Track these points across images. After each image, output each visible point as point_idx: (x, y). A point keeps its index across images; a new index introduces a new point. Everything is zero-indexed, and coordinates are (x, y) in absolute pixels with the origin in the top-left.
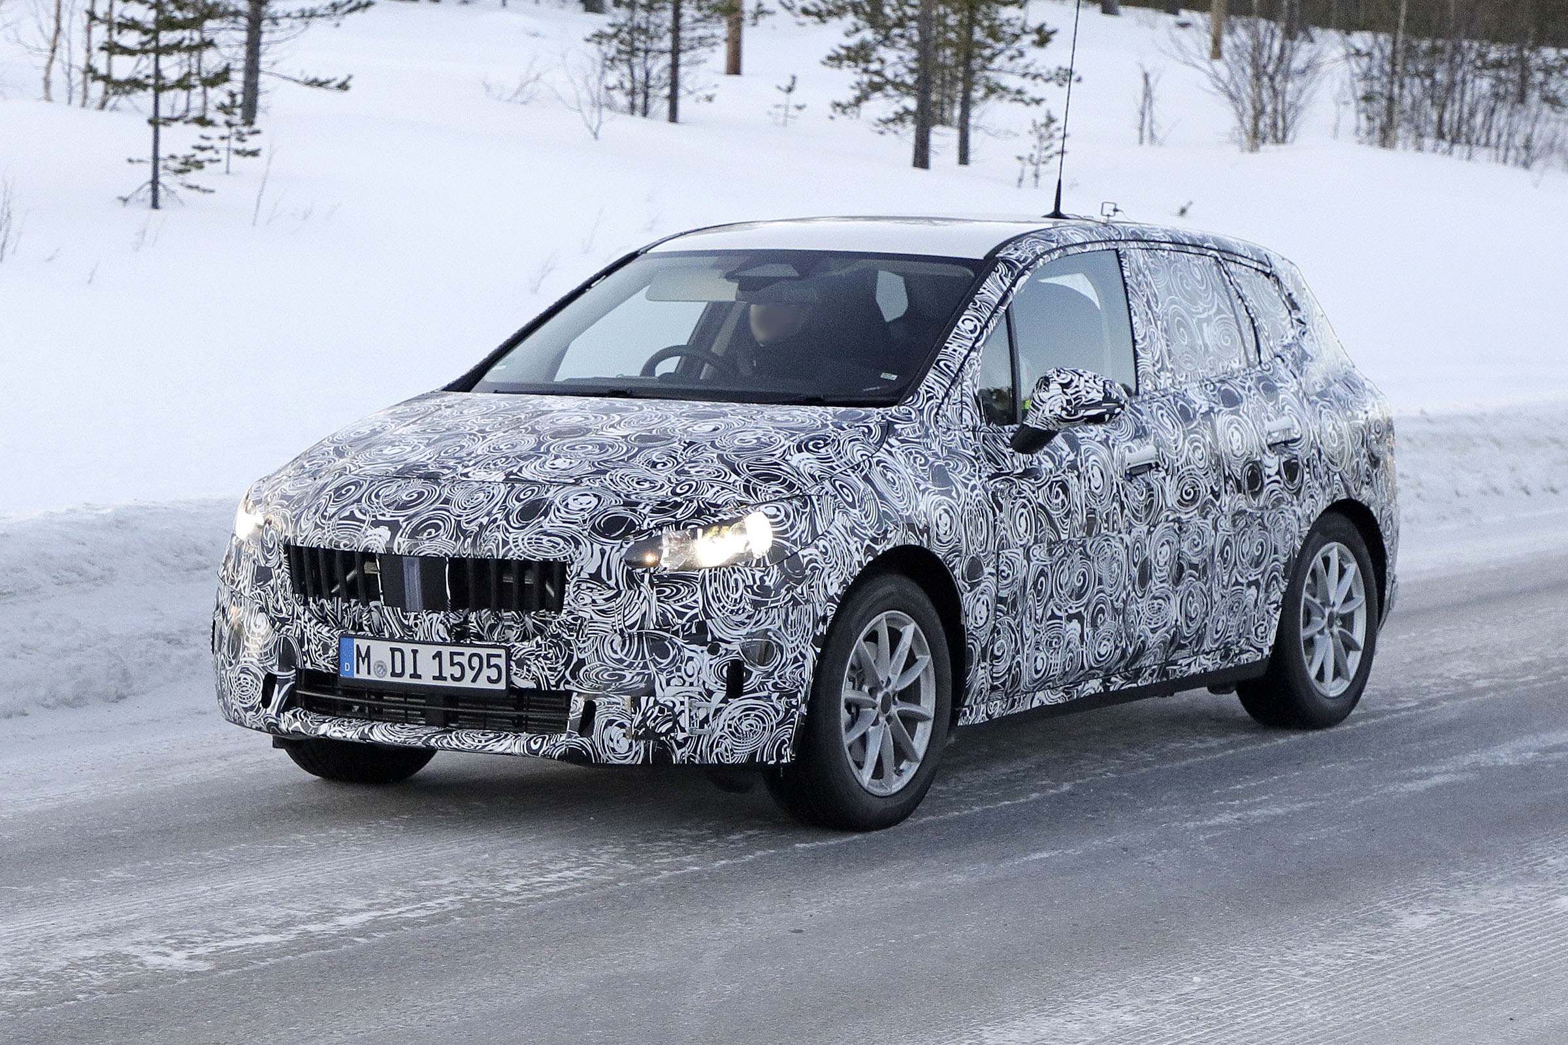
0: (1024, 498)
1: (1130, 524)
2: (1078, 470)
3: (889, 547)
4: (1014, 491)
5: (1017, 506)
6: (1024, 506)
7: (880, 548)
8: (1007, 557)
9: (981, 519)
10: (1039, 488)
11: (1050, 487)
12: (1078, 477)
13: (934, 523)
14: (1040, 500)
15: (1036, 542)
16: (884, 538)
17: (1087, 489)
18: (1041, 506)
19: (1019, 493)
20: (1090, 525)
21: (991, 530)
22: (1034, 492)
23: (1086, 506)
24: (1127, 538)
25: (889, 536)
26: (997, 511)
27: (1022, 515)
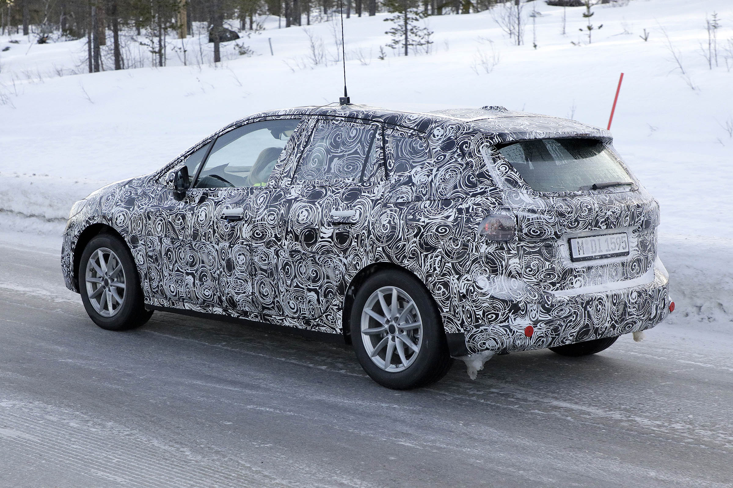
0: (162, 217)
1: (219, 240)
2: (193, 211)
3: (95, 222)
4: (158, 214)
5: (158, 220)
6: (161, 220)
7: (92, 222)
8: (150, 239)
9: (140, 221)
10: (170, 215)
11: (176, 216)
12: (192, 214)
13: (115, 218)
14: (170, 220)
15: (166, 236)
16: (93, 219)
17: (196, 220)
18: (169, 222)
19: (160, 215)
20: (195, 236)
21: (144, 227)
22: (167, 216)
23: (194, 227)
24: (216, 246)
25: (95, 218)
26: (148, 220)
27: (159, 224)
